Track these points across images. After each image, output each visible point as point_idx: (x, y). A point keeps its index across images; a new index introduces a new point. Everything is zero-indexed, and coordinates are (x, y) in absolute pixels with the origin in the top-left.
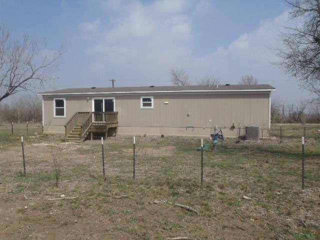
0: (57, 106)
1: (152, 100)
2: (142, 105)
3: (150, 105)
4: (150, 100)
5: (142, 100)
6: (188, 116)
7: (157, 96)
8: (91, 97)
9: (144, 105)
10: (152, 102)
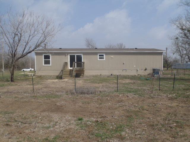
0: (44, 59)
1: (105, 55)
2: (98, 58)
3: (103, 58)
4: (103, 56)
5: (98, 55)
6: (124, 64)
7: (107, 54)
8: (68, 53)
9: (100, 58)
10: (104, 57)
